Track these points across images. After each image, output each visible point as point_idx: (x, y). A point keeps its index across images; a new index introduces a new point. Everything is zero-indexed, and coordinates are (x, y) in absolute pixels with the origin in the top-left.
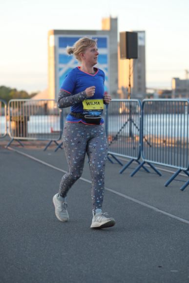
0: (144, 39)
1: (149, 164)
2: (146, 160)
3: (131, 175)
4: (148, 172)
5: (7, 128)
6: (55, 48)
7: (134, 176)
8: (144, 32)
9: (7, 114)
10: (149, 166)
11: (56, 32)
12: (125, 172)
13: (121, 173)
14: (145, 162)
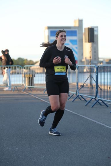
0: (97, 31)
1: (101, 100)
2: (100, 99)
3: (91, 106)
4: (101, 105)
5: (23, 81)
6: (48, 36)
7: (93, 107)
8: (97, 27)
9: (23, 74)
10: (101, 102)
11: (49, 28)
12: (88, 105)
13: (86, 105)
14: (99, 100)
